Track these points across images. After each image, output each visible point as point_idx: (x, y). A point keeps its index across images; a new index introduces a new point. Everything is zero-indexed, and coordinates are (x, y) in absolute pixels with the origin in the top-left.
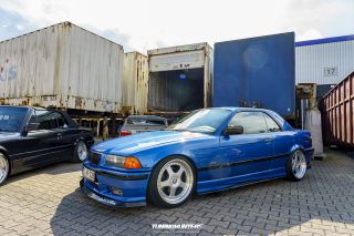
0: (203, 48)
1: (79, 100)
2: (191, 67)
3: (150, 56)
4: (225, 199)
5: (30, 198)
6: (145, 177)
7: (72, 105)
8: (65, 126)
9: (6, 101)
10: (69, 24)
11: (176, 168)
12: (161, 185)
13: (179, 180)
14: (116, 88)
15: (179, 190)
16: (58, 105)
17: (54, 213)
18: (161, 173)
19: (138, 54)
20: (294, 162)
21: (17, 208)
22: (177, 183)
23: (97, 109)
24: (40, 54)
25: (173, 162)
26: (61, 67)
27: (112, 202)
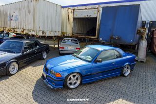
0: (97, 8)
1: (43, 32)
2: (92, 16)
3: (74, 10)
4: (93, 85)
5: (26, 80)
6: (63, 80)
7: (41, 34)
8: (38, 46)
9: (15, 30)
11: (74, 76)
12: (68, 82)
15: (75, 83)
16: (35, 35)
17: (33, 88)
18: (69, 78)
20: (125, 69)
21: (22, 85)
22: (75, 81)
23: (51, 35)
24: (27, 11)
25: (73, 74)
27: (52, 87)
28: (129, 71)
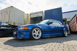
0: (42, 12)
1: (14, 23)
2: (40, 16)
3: (30, 14)
7: (13, 24)
8: (11, 27)
10: (12, 7)
11: (37, 30)
12: (33, 34)
13: (38, 33)
14: (23, 22)
15: (38, 36)
19: (28, 14)
20: (65, 32)
24: (6, 13)
26: (10, 16)
28: (67, 33)
